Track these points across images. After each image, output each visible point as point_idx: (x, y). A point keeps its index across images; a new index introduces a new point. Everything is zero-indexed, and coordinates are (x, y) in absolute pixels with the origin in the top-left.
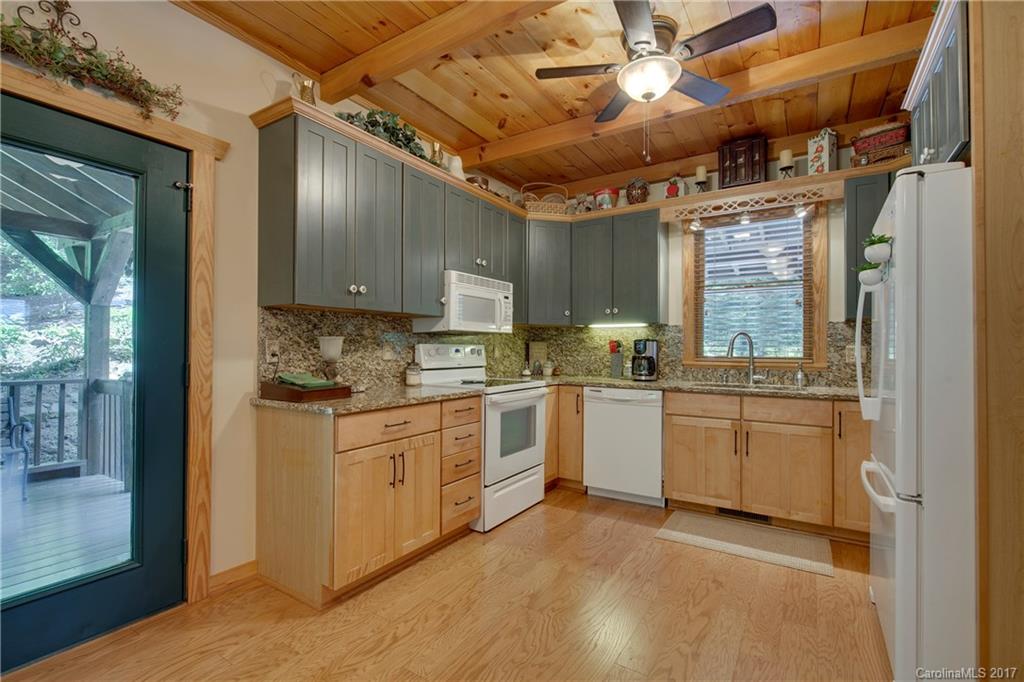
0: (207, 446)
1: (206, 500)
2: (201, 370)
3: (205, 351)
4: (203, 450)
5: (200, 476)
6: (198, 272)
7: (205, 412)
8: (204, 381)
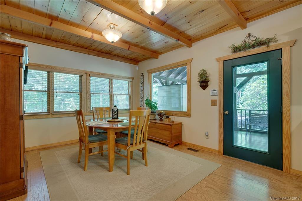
0: (289, 130)
1: (289, 145)
2: (286, 108)
3: (287, 103)
4: (287, 131)
5: (286, 138)
6: (284, 81)
7: (288, 120)
8: (287, 111)
